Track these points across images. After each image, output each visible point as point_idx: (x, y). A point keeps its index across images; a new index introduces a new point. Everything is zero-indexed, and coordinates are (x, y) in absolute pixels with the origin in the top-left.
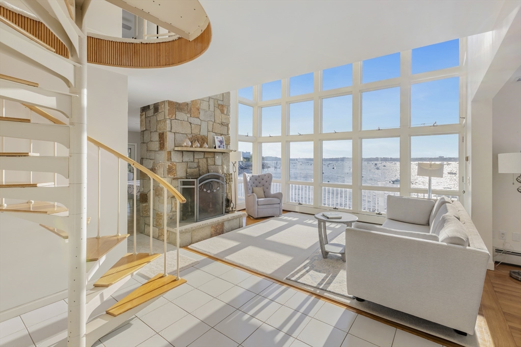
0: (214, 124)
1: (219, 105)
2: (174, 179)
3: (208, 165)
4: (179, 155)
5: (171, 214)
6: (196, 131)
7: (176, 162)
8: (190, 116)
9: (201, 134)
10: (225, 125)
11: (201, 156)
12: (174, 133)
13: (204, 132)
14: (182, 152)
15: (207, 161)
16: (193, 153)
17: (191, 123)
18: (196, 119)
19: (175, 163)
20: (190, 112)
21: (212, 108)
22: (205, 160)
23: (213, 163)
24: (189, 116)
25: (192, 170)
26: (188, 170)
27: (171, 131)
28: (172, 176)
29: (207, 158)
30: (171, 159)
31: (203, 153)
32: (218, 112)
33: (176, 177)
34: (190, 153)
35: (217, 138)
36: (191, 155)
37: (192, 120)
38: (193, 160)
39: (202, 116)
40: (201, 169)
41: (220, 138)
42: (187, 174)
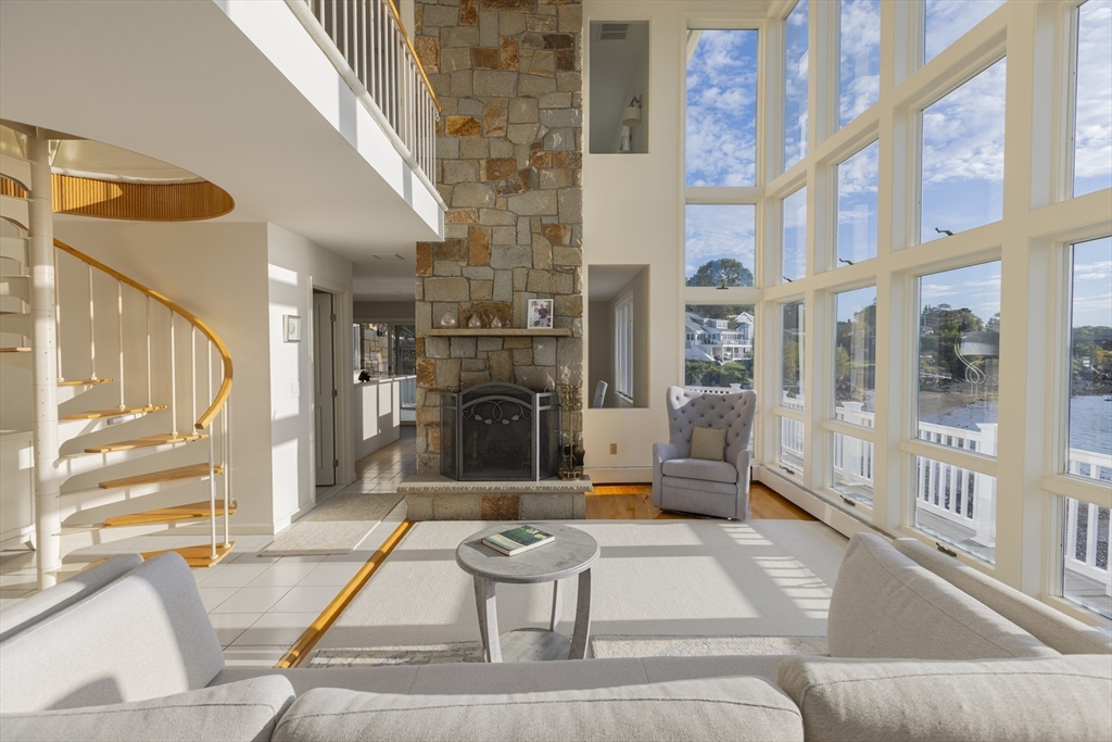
0: (532, 273)
1: (544, 227)
2: (431, 390)
3: (513, 365)
4: (442, 345)
5: (426, 455)
6: (481, 294)
7: (436, 359)
8: (468, 265)
9: (496, 298)
10: (567, 272)
11: (498, 345)
12: (432, 303)
13: (502, 293)
14: (449, 338)
15: (511, 356)
16: (474, 340)
17: (469, 279)
18: (480, 269)
19: (433, 361)
20: (466, 256)
21: (524, 239)
22: (505, 355)
23: (529, 361)
24: (465, 264)
25: (473, 375)
26: (463, 374)
27: (423, 300)
28: (427, 386)
29: (510, 351)
30: (425, 352)
31: (501, 340)
32: (542, 243)
33: (434, 386)
34: (467, 340)
35: (535, 303)
36: (470, 344)
37: (471, 271)
38: (473, 355)
39: (496, 261)
40: (494, 373)
41: (543, 303)
42: (461, 381)
